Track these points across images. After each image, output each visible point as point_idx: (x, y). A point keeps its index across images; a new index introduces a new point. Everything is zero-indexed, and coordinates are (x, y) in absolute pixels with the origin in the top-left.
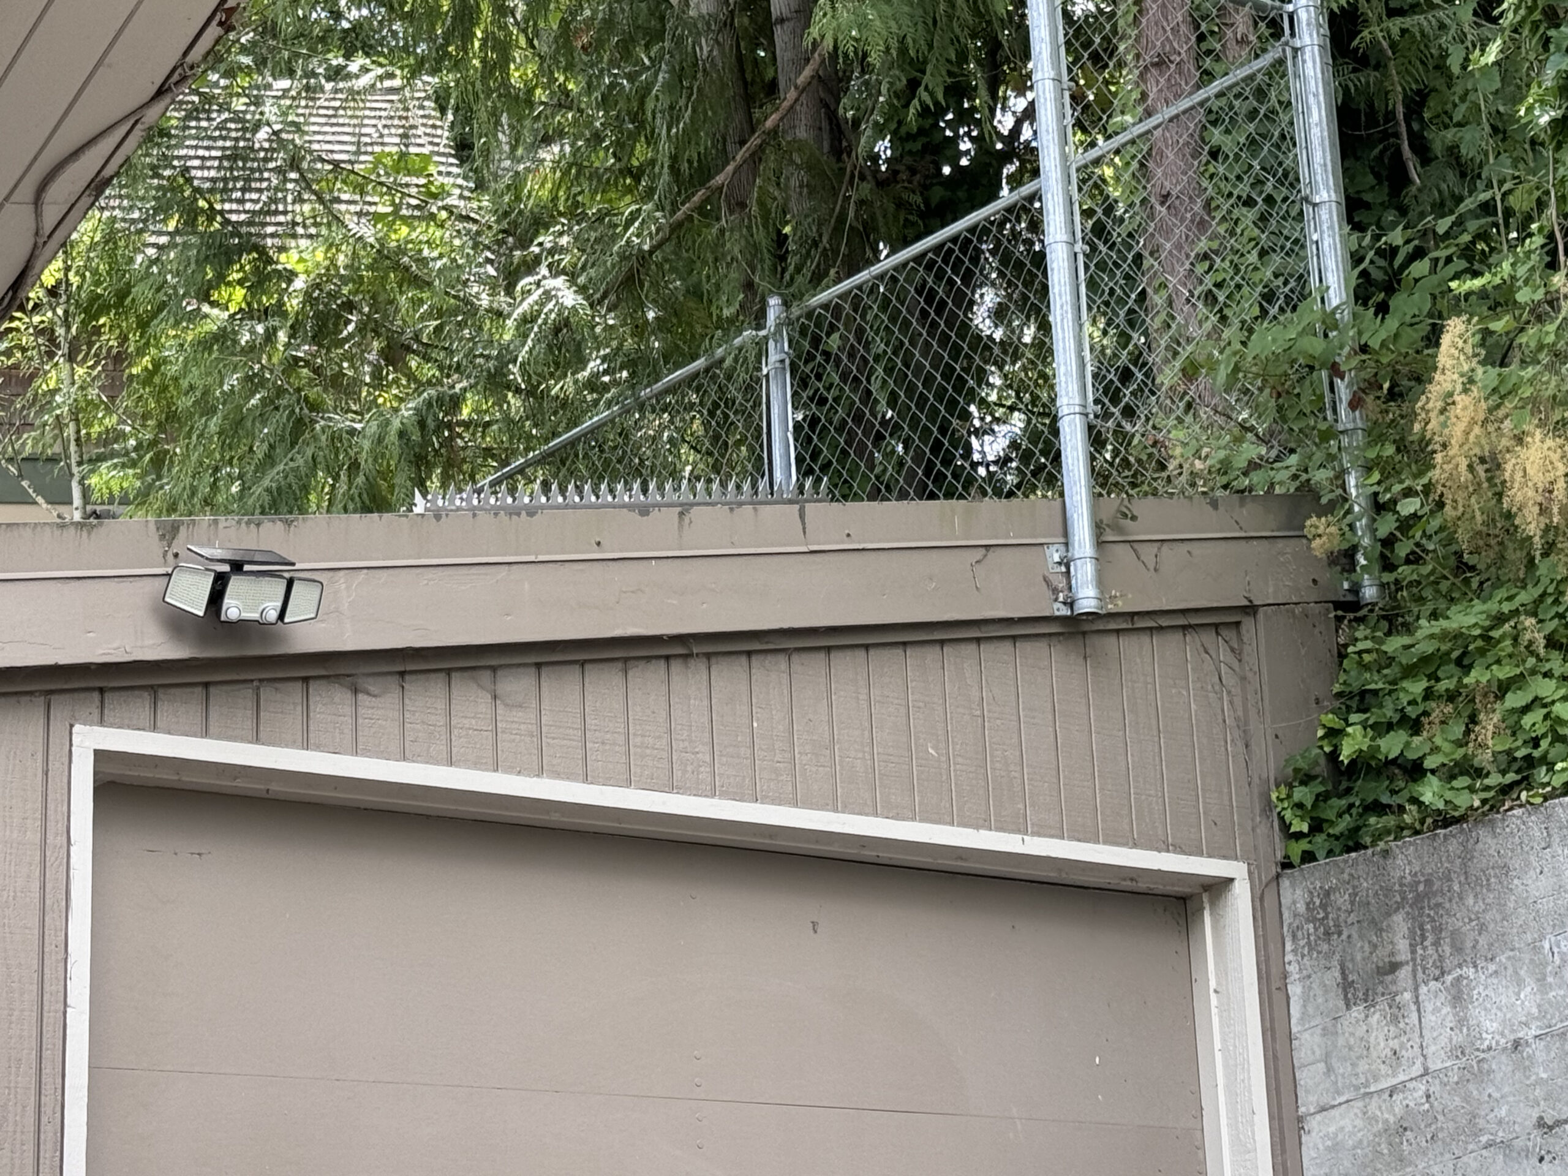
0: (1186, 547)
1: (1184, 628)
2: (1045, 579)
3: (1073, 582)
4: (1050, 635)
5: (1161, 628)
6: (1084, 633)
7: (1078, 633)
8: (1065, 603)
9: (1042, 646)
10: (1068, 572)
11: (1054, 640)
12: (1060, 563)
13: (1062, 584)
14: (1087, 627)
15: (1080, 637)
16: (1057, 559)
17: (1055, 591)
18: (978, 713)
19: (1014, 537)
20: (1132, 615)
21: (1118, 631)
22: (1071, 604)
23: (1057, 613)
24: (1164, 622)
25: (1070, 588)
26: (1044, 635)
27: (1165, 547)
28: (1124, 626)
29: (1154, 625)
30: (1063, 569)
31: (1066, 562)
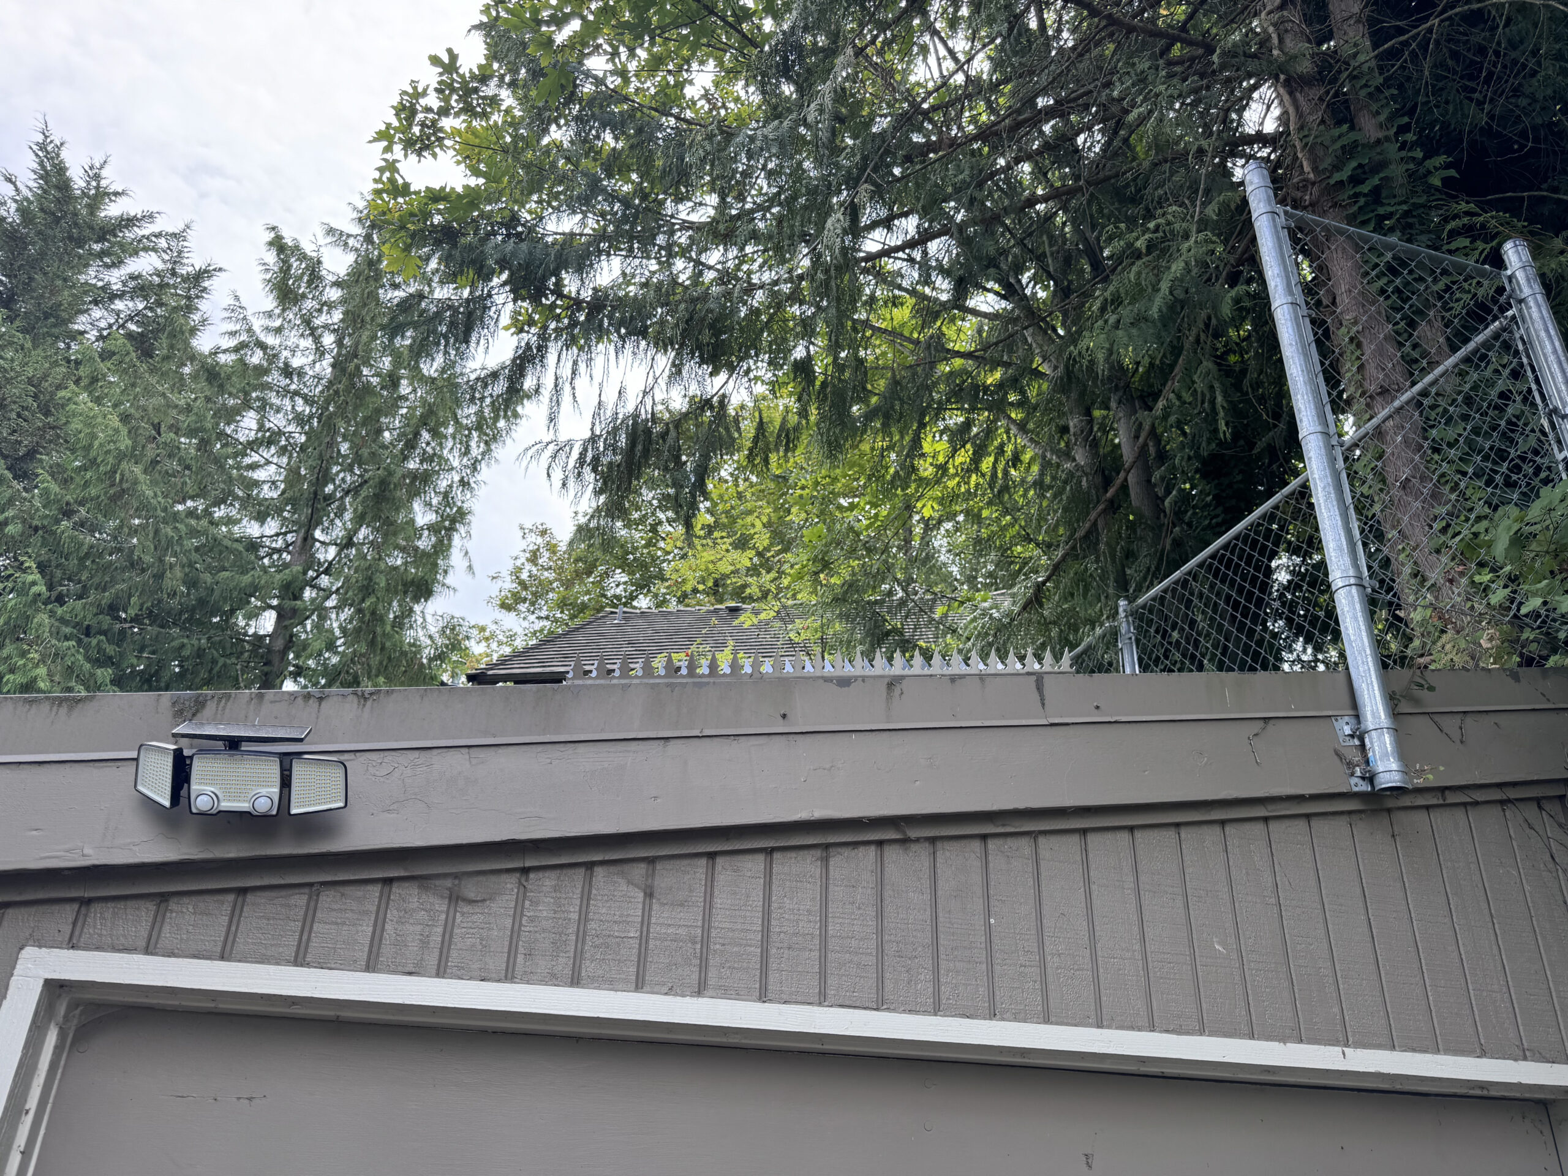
0: (1494, 718)
1: (1502, 802)
2: (1337, 754)
3: (1370, 754)
4: (1350, 813)
5: (1476, 804)
6: (1389, 811)
7: (1382, 810)
8: (1363, 778)
9: (1342, 823)
10: (1363, 745)
11: (1354, 817)
12: (1352, 736)
13: (1357, 759)
14: (1391, 803)
15: (1386, 814)
16: (1347, 730)
17: (1351, 765)
18: (1273, 901)
19: (1295, 710)
20: (1443, 790)
21: (1427, 808)
22: (1370, 778)
23: (1356, 789)
24: (1479, 796)
25: (1367, 762)
26: (1342, 813)
27: (1469, 720)
28: (1434, 801)
29: (1469, 800)
30: (1357, 742)
31: (1360, 735)
